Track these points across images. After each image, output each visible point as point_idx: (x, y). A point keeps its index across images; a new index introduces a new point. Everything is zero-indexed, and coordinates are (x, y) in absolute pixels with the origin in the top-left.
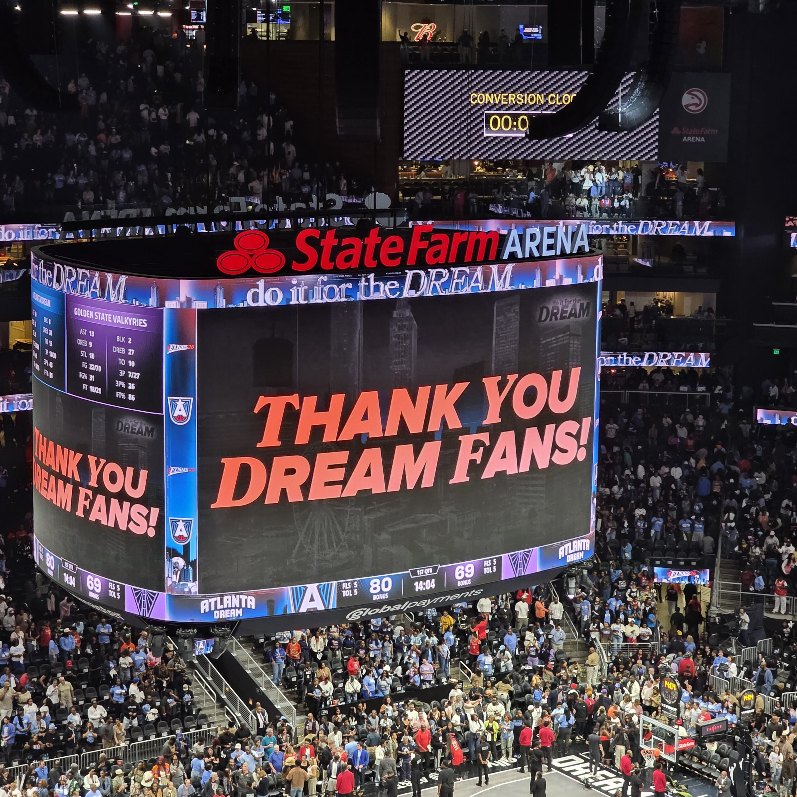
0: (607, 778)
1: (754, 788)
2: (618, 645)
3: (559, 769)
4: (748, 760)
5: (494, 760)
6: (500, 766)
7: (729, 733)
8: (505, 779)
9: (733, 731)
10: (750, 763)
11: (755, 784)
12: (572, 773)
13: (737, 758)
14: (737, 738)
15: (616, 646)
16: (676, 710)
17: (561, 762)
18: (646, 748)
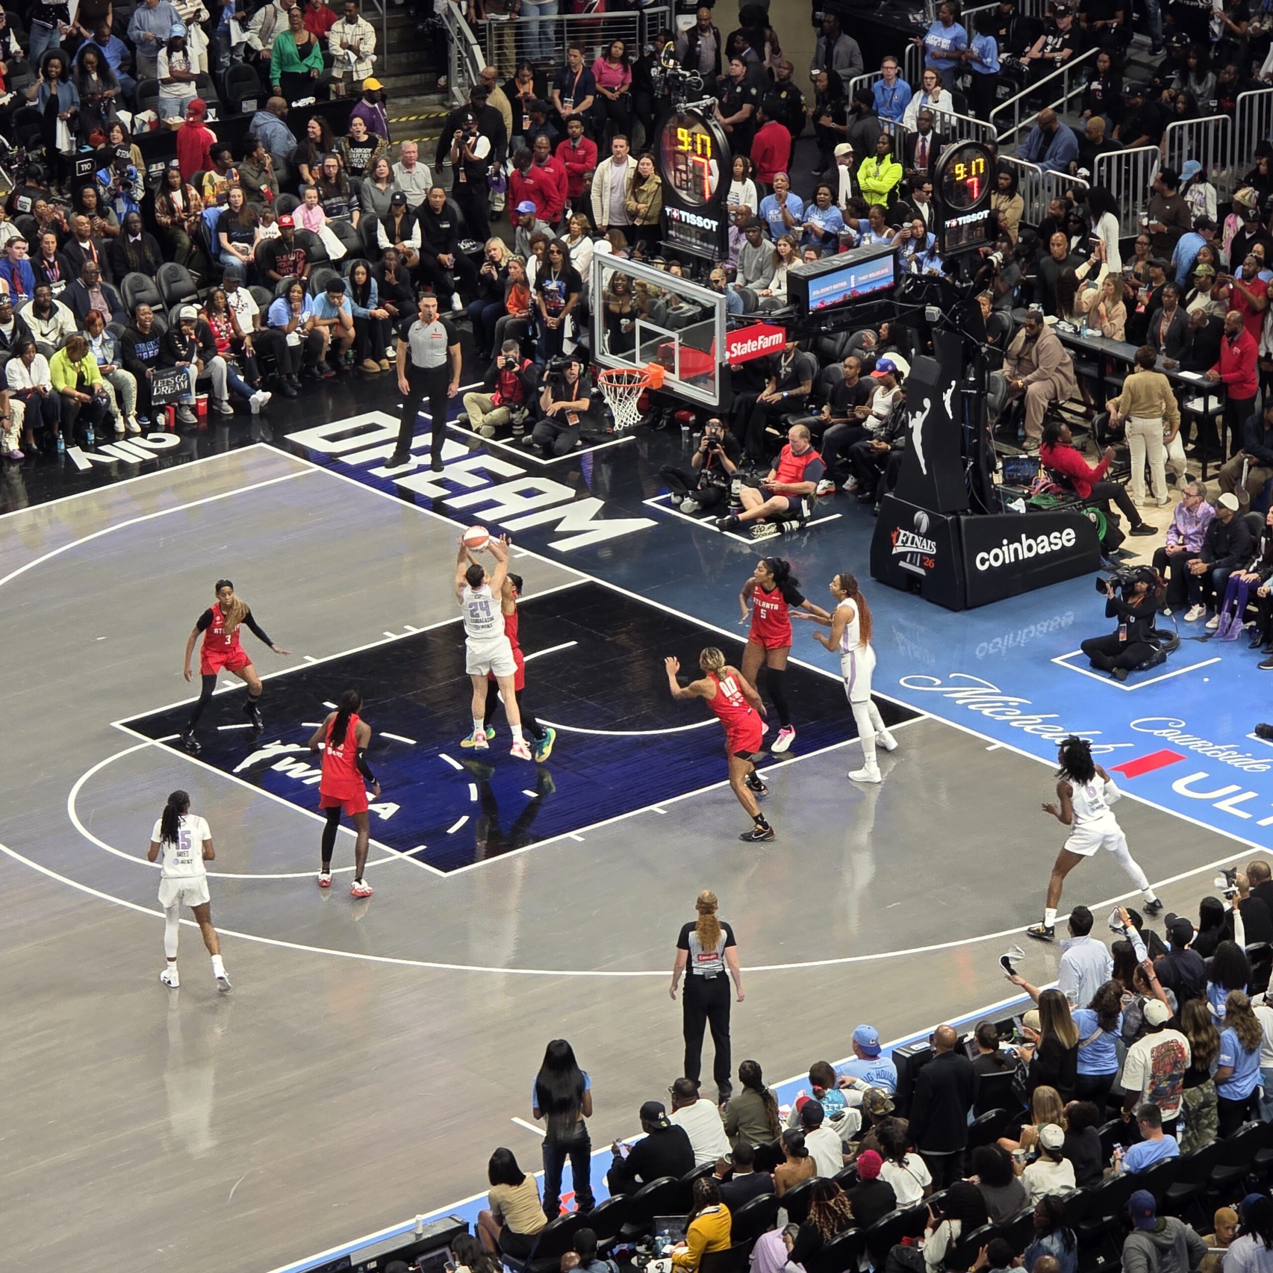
0: (496, 479)
1: (998, 479)
2: (542, 24)
3: (329, 461)
4: (973, 386)
5: (98, 443)
6: (121, 464)
7: (904, 298)
8: (137, 506)
9: (918, 290)
10: (982, 395)
11: (1000, 465)
12: (374, 471)
13: (931, 380)
14: (933, 311)
15: (535, 28)
16: (712, 224)
17: (334, 438)
18: (617, 363)
